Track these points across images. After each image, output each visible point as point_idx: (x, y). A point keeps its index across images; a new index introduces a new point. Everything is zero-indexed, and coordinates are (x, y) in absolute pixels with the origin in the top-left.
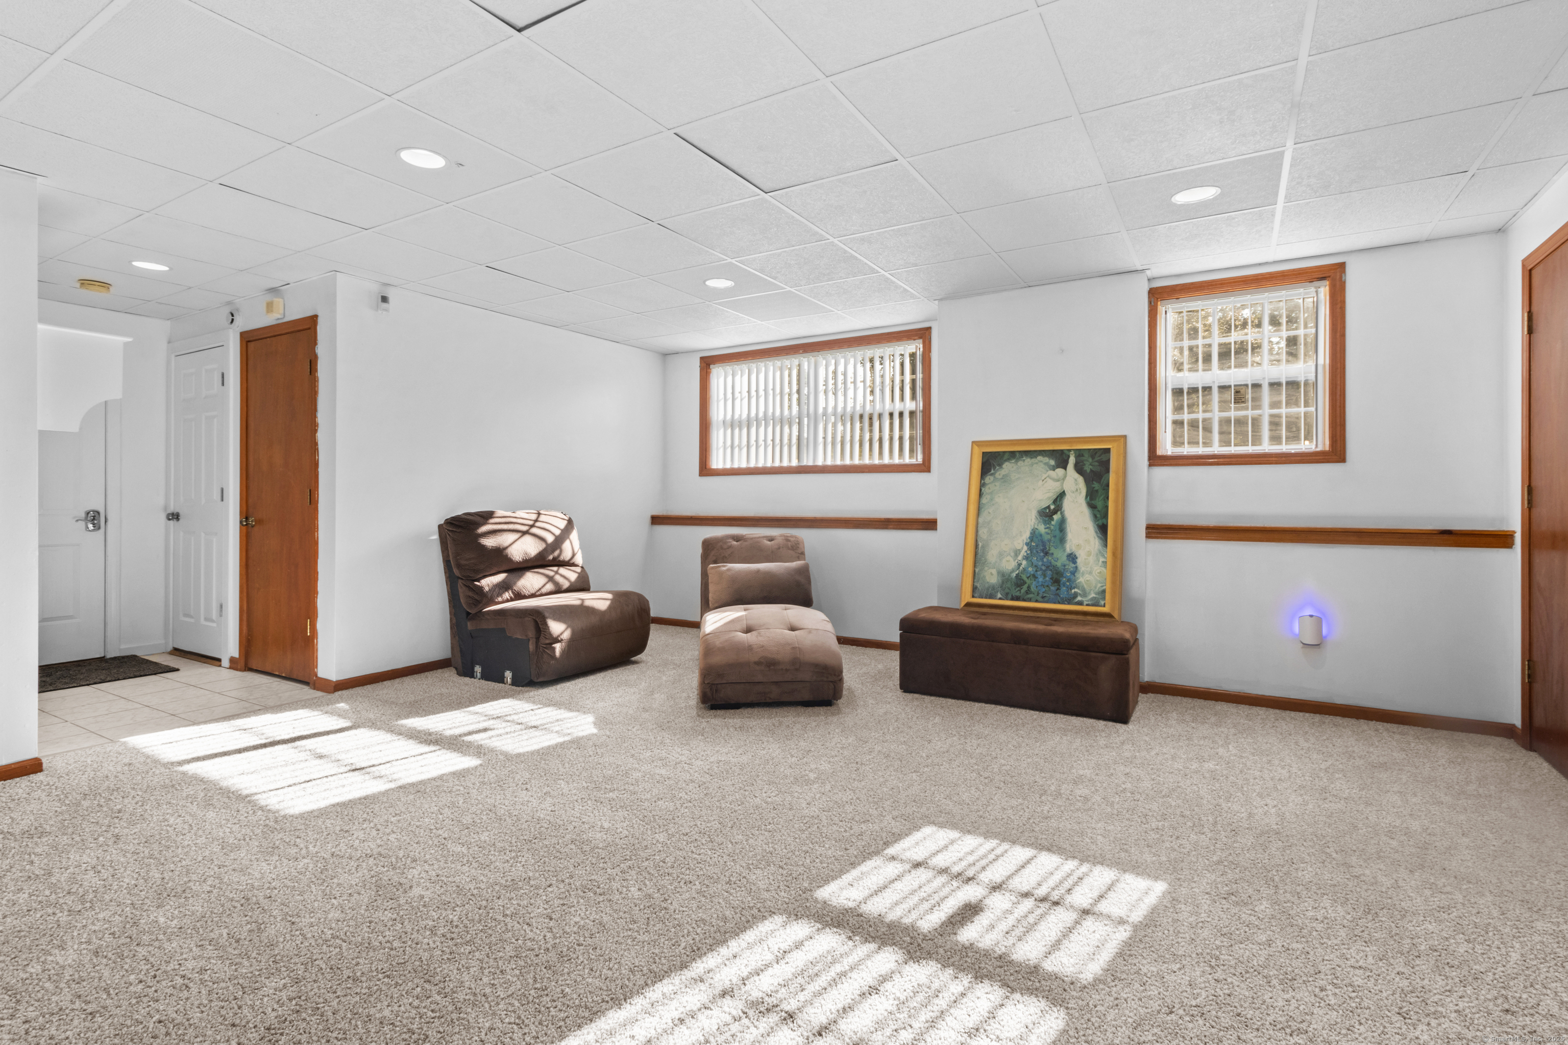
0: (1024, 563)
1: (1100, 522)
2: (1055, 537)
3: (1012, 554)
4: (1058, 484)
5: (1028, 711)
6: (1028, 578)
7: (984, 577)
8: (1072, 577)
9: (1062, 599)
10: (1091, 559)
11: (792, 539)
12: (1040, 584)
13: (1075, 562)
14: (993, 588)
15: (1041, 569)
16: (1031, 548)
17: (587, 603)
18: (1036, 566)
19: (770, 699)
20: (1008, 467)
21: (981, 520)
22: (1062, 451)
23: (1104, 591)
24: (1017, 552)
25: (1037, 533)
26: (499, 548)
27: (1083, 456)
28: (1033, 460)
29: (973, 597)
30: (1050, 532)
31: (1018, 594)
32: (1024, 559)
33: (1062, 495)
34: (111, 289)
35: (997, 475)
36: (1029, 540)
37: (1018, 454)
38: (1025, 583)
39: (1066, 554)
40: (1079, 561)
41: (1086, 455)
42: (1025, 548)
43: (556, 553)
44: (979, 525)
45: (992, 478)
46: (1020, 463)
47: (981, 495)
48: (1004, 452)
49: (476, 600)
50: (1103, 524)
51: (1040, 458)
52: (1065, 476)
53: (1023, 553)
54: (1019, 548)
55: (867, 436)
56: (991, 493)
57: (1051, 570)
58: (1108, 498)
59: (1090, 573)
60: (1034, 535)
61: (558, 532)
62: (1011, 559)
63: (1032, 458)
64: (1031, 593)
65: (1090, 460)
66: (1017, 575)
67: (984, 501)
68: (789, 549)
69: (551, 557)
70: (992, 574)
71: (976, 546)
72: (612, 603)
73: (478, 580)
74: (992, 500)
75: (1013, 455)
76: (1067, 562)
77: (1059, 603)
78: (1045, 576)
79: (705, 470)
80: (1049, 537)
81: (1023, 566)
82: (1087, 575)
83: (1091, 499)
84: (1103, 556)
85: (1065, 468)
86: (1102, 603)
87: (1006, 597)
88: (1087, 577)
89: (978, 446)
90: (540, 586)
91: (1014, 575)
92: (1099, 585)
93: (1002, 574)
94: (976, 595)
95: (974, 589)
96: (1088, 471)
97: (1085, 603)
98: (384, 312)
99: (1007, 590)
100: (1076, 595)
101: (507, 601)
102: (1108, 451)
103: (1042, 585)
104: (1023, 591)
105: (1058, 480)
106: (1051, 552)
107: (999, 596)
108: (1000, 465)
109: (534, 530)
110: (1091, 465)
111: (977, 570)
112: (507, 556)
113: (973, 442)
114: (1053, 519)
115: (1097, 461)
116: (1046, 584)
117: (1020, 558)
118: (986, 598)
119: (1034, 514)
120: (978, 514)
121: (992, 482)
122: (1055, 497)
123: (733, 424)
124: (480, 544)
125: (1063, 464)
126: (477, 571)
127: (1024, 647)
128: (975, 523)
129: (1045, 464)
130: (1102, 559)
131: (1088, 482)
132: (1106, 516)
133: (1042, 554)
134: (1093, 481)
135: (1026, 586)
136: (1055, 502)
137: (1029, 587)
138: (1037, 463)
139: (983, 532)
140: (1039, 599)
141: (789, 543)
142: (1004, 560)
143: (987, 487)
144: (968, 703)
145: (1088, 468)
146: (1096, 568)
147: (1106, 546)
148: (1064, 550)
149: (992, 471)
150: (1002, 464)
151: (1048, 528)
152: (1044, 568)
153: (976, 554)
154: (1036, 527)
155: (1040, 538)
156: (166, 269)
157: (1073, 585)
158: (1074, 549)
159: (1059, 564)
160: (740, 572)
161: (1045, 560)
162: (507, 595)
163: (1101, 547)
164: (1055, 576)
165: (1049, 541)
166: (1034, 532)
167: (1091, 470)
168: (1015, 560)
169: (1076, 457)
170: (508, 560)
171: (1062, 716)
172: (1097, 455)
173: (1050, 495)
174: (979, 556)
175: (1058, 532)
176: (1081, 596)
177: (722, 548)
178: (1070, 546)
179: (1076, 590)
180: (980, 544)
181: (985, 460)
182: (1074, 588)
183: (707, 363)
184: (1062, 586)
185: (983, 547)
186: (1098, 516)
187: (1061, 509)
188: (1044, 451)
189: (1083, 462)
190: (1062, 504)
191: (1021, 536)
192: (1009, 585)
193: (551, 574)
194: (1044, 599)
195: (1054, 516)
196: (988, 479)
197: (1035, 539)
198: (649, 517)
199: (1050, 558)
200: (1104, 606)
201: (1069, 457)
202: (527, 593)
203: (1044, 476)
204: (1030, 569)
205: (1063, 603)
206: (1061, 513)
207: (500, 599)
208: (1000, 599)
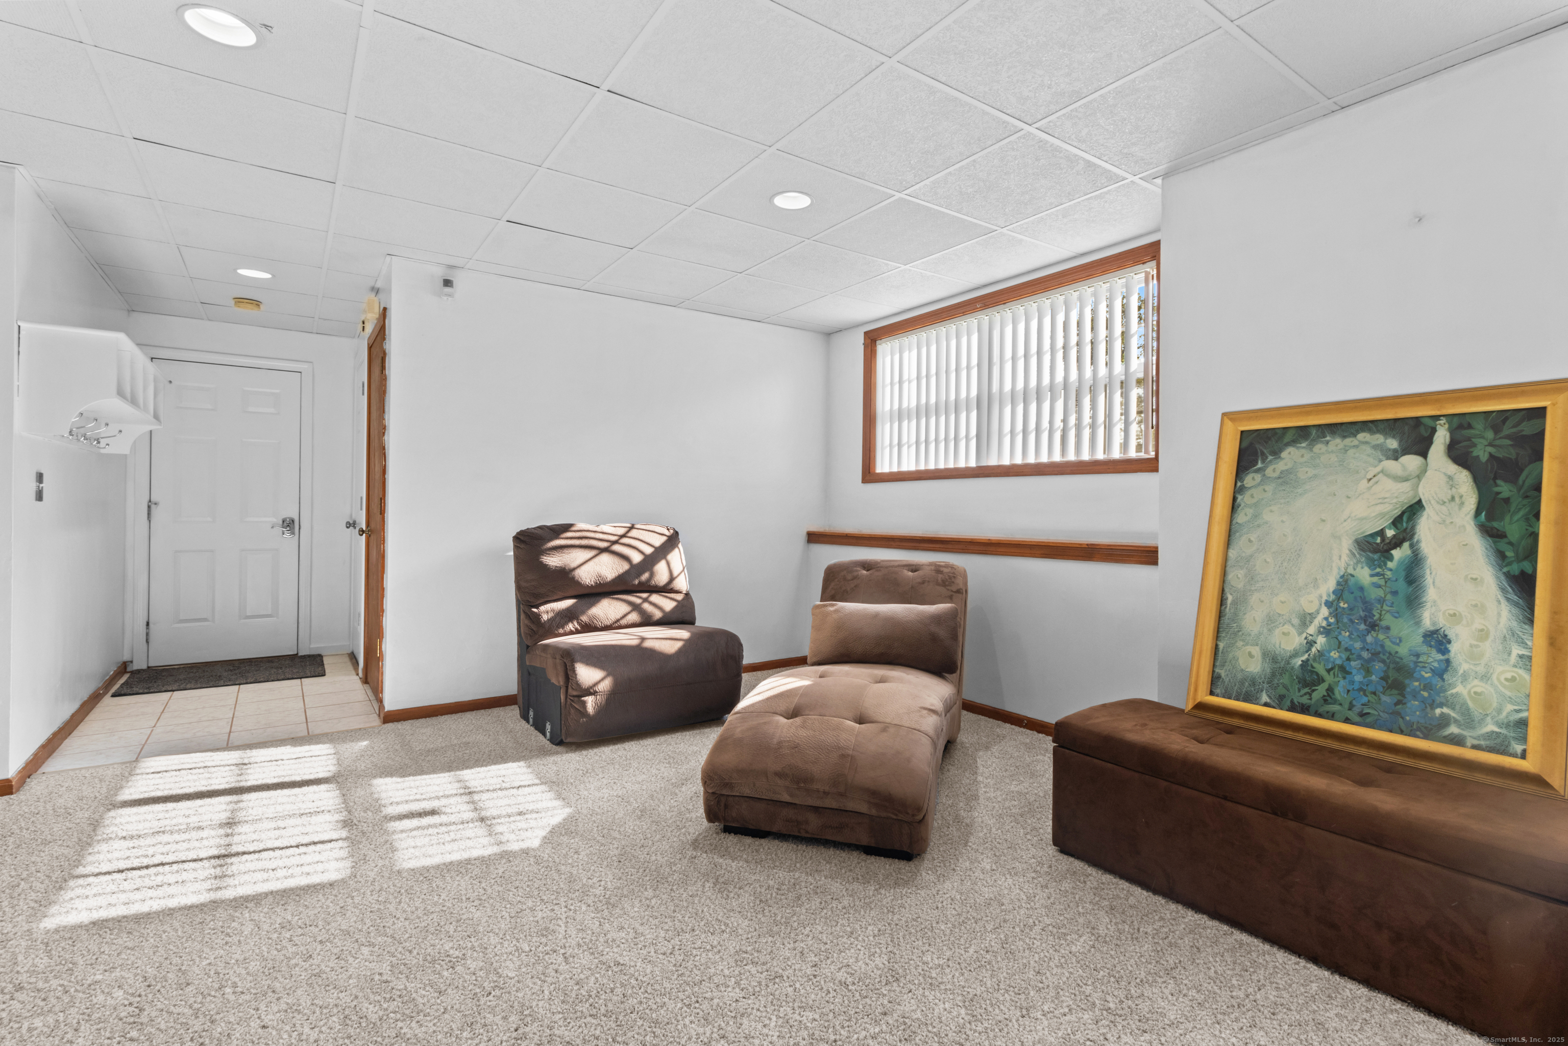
0: (1321, 640)
1: (1515, 569)
2: (1395, 593)
3: (1296, 621)
4: (1406, 486)
5: (1303, 962)
6: (1329, 671)
7: (1236, 659)
8: (1436, 681)
9: (1410, 724)
10: (1488, 648)
11: (945, 570)
12: (1356, 686)
13: (1444, 651)
14: (1253, 682)
15: (1359, 657)
16: (1336, 612)
17: (648, 644)
18: (1347, 649)
19: (807, 832)
20: (1291, 456)
21: (1232, 553)
22: (1417, 420)
23: (1523, 724)
24: (1305, 619)
25: (1352, 581)
26: (564, 569)
27: (1470, 426)
28: (1348, 441)
29: (1212, 693)
30: (1382, 582)
31: (1305, 700)
32: (1320, 633)
33: (1415, 509)
34: (261, 306)
35: (1269, 472)
36: (1332, 597)
37: (1314, 432)
38: (1321, 680)
39: (1421, 631)
40: (1454, 648)
41: (1479, 426)
42: (1325, 611)
43: (645, 576)
44: (1229, 563)
45: (1258, 477)
46: (1319, 448)
47: (1234, 507)
48: (1286, 429)
49: (532, 630)
50: (1523, 573)
51: (1362, 436)
52: (1424, 470)
53: (1319, 621)
54: (1311, 609)
55: (1072, 420)
56: (1256, 505)
57: (1383, 661)
58: (1537, 516)
59: (1485, 678)
60: (1345, 586)
61: (649, 550)
62: (1293, 632)
63: (1344, 437)
64: (1335, 702)
65: (1490, 435)
66: (1305, 664)
67: (1241, 518)
68: (938, 584)
69: (637, 582)
70: (1251, 655)
71: (1222, 601)
72: (684, 646)
73: (537, 607)
74: (1256, 516)
75: (1303, 433)
76: (1425, 649)
77: (1402, 732)
78: (1368, 672)
79: (869, 475)
80: (1380, 593)
81: (1318, 646)
82: (1476, 682)
83: (1490, 517)
84: (1523, 643)
85: (1424, 454)
86: (1519, 748)
87: (1279, 702)
88: (1477, 686)
89: (1231, 420)
90: (618, 617)
91: (1298, 662)
92: (1510, 707)
93: (1271, 657)
94: (1218, 691)
95: (1215, 679)
96: (1484, 457)
97: (1470, 742)
98: (450, 299)
99: (1283, 691)
100: (1445, 721)
101: (571, 633)
102: (1540, 413)
103: (1360, 689)
104: (1316, 696)
105: (1406, 479)
106: (1384, 623)
107: (1265, 698)
108: (1276, 453)
109: (616, 548)
110: (1490, 445)
111: (1221, 645)
112: (573, 578)
113: (1224, 415)
114: (1391, 558)
115: (1507, 437)
116: (1371, 688)
117: (1312, 630)
118: (1238, 700)
119: (1347, 545)
120: (1228, 543)
121: (1259, 484)
122: (1397, 512)
123: (900, 415)
124: (541, 563)
125: (1421, 446)
126: (537, 596)
127: (1292, 824)
128: (1220, 560)
129: (1375, 447)
130: (1517, 651)
131: (1479, 481)
132: (1531, 554)
133: (1362, 627)
134: (1495, 479)
135: (1324, 686)
136: (1396, 522)
137: (1330, 690)
138: (1356, 447)
139: (1237, 577)
140: (1352, 715)
141: (940, 576)
142: (1277, 632)
143: (1248, 494)
144: (1173, 906)
145: (1482, 452)
146: (1499, 669)
147: (1531, 621)
148: (1418, 623)
149: (1260, 465)
150: (1281, 450)
151: (1377, 575)
152: (1365, 655)
153: (1220, 615)
154: (1350, 571)
155: (1359, 594)
156: (269, 276)
157: (1438, 700)
158: (1442, 622)
159: (1403, 650)
160: (852, 615)
161: (1369, 639)
162: (570, 627)
163: (1514, 624)
164: (1392, 675)
165: (1381, 601)
166: (1346, 581)
167: (1491, 455)
168: (1300, 634)
169: (1452, 431)
170: (578, 584)
171: (1388, 1001)
172: (1509, 423)
173: (1386, 508)
174: (1226, 620)
175: (1401, 585)
176: (1459, 725)
177: (845, 579)
178: (1428, 617)
179: (1445, 710)
180: (1230, 598)
181: (1245, 444)
182: (1441, 705)
183: (872, 339)
184: (1409, 697)
185: (1235, 603)
186: (1510, 554)
187: (1411, 537)
188: (1372, 422)
189: (1469, 439)
190: (1413, 528)
191: (1316, 586)
192: (1285, 680)
193: (638, 601)
194: (1364, 719)
195: (1393, 552)
196: (1250, 479)
197: (1346, 594)
198: (805, 533)
199: (1381, 637)
200: (1523, 756)
201: (1434, 431)
202: (599, 624)
203: (1372, 471)
204: (1334, 654)
205: (1412, 734)
206: (1411, 546)
207: (561, 631)
208: (1266, 705)
